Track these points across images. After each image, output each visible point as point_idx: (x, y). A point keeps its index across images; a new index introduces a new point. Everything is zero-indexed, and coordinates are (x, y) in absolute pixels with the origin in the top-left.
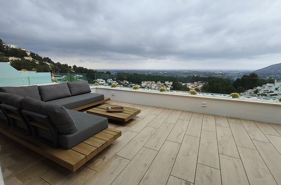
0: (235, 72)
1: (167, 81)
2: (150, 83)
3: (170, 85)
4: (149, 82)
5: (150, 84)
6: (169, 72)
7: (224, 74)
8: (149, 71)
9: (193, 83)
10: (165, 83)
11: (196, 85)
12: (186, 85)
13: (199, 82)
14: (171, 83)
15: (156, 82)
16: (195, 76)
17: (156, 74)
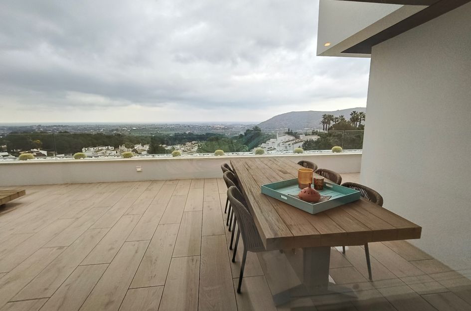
0: (239, 125)
1: (138, 143)
2: (102, 150)
3: (145, 150)
4: (100, 148)
5: (103, 151)
6: (141, 128)
7: (227, 129)
8: (98, 127)
9: (185, 145)
10: (135, 148)
11: (189, 148)
12: (174, 149)
13: (193, 142)
14: (147, 147)
15: (116, 147)
16: (187, 133)
17: (115, 132)
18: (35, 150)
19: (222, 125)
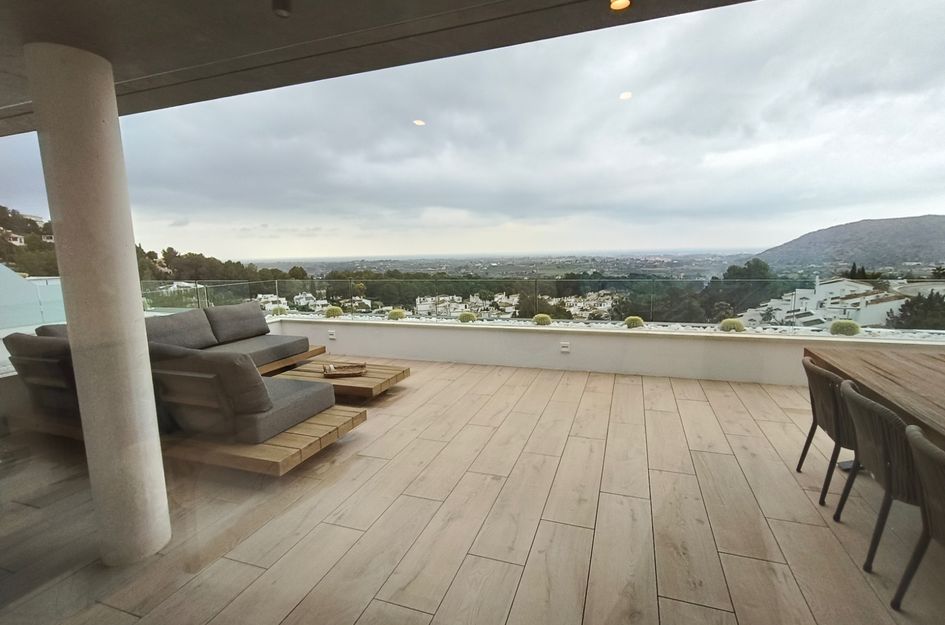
0: (707, 256)
1: (501, 291)
2: (443, 301)
3: (511, 305)
4: (441, 299)
5: (446, 304)
6: (506, 264)
7: (677, 265)
8: (438, 263)
9: (584, 297)
10: (496, 300)
11: (592, 303)
12: (563, 304)
13: (602, 292)
14: (515, 299)
15: (465, 297)
16: (590, 273)
17: (463, 271)
18: (358, 298)
19: (665, 256)
